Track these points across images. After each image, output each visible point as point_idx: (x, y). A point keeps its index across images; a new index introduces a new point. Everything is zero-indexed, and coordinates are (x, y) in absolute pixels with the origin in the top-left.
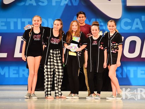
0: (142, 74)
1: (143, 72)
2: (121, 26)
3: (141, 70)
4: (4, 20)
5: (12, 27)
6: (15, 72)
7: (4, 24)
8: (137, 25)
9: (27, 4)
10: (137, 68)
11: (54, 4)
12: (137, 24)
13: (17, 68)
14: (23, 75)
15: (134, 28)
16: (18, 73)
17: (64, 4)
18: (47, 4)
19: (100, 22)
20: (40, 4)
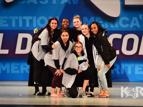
0: (139, 71)
1: (140, 69)
2: (120, 24)
3: (139, 67)
4: (6, 18)
5: (14, 25)
6: (17, 68)
7: (5, 21)
8: (135, 24)
9: (28, 2)
10: (135, 65)
11: (54, 2)
12: (135, 22)
13: (18, 64)
14: (24, 71)
15: (131, 26)
16: (19, 69)
17: (64, 3)
18: (47, 2)
19: (99, 20)
20: (41, 2)
